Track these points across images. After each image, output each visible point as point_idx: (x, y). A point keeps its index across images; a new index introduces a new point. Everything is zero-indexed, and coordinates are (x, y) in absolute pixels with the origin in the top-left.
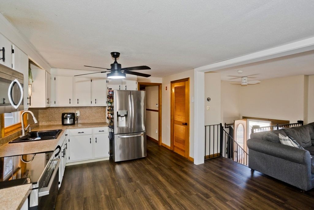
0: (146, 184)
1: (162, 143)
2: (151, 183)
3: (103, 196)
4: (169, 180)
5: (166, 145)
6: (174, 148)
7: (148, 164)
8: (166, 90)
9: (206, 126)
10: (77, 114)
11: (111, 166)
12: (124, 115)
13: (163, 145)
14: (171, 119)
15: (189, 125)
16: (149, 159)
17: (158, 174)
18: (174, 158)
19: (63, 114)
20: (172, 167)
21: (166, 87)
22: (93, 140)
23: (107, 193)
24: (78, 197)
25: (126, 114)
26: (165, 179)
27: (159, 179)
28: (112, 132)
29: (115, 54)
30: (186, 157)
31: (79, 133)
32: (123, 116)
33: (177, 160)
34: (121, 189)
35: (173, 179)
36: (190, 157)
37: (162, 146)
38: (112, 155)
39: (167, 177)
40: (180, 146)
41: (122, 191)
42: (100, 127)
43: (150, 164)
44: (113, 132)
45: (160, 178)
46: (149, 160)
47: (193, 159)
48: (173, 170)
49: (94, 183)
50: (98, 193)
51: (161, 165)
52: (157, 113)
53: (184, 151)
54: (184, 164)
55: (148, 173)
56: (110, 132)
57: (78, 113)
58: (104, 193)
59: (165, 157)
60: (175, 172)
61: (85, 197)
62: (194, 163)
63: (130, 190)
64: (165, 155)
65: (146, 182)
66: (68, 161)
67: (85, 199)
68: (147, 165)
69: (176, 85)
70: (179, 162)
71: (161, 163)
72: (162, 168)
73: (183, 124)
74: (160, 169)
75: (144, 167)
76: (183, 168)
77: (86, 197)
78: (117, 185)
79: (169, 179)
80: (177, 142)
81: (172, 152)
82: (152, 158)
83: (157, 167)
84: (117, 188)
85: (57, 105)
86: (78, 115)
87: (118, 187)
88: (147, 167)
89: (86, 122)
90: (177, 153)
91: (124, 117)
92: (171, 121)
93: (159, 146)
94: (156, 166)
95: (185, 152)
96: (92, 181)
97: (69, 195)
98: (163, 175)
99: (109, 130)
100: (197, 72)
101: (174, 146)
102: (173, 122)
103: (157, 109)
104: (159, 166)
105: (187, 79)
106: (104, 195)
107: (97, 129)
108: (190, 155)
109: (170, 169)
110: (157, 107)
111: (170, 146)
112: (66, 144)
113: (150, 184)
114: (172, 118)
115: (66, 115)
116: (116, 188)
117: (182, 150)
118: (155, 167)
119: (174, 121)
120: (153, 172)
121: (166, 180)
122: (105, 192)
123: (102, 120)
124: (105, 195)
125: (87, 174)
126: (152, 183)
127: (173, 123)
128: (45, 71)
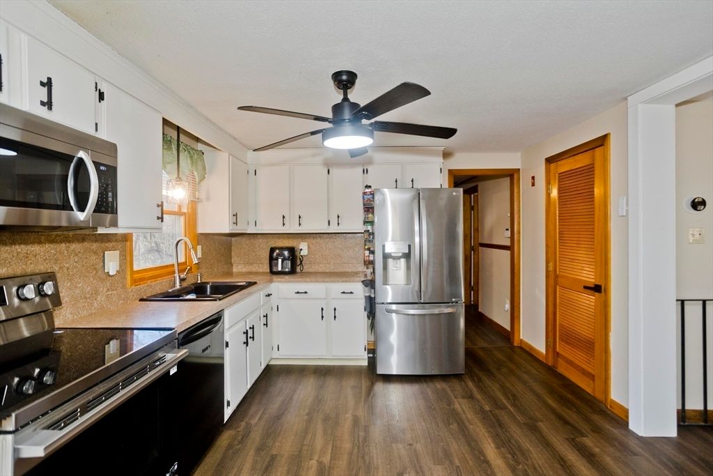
0: (438, 462)
1: (521, 341)
2: (457, 462)
3: (314, 463)
4: (520, 466)
5: (532, 348)
6: (555, 361)
7: (463, 397)
8: (533, 185)
9: (683, 302)
10: (301, 250)
11: (365, 383)
12: (401, 254)
13: (523, 346)
14: (547, 272)
15: (607, 291)
16: (473, 380)
17: (486, 434)
18: (552, 392)
19: (272, 250)
20: (540, 423)
21: (533, 178)
22: (329, 314)
23: (326, 459)
24: (259, 450)
25: (407, 251)
26: (504, 458)
27: (484, 455)
28: (370, 297)
29: (344, 77)
30: (599, 395)
31: (298, 293)
32: (399, 258)
33: (562, 400)
34: (363, 458)
35: (535, 468)
36: (613, 401)
37: (521, 348)
38: (371, 355)
39: (513, 455)
40: (578, 357)
41: (364, 461)
42: (343, 282)
43: (471, 397)
44: (373, 296)
45: (491, 451)
46: (470, 384)
47: (626, 412)
48: (543, 437)
49: (310, 421)
50: (305, 452)
51: (503, 408)
52: (508, 253)
53: (592, 377)
54: (588, 420)
55: (454, 426)
56: (366, 297)
57: (304, 248)
58: (320, 457)
59: (524, 383)
60: (546, 444)
61: (274, 452)
62: (631, 427)
63: (388, 467)
64: (526, 377)
65: (441, 454)
66: (276, 354)
67: (273, 458)
68: (461, 400)
69: (566, 166)
70: (569, 408)
71: (505, 401)
72: (505, 418)
73: (586, 287)
74: (498, 420)
75: (450, 403)
76: (582, 435)
77: (276, 455)
78: (360, 440)
79: (519, 463)
80: (567, 343)
81: (552, 370)
82: (480, 380)
83: (491, 411)
84: (355, 451)
85: (259, 230)
86: (305, 252)
87: (358, 448)
88: (457, 406)
89: (320, 270)
90: (565, 378)
91: (403, 260)
92: (547, 277)
93: (512, 347)
94: (487, 408)
95: (594, 380)
96: (307, 415)
97: (248, 436)
98: (504, 443)
99: (364, 292)
100: (640, 106)
101: (558, 353)
102: (554, 281)
103: (508, 243)
104: (497, 411)
105: (602, 141)
106: (318, 461)
107: (337, 287)
108: (615, 395)
109: (533, 428)
110: (506, 236)
111: (544, 353)
112: (267, 316)
113: (452, 463)
114: (551, 268)
115: (277, 251)
116: (353, 448)
117: (585, 373)
118: (482, 411)
119: (556, 277)
120: (471, 426)
121: (509, 466)
122: (323, 452)
123: (358, 265)
124: (320, 463)
125: (306, 390)
126: (459, 461)
127: (552, 282)
128: (227, 154)
